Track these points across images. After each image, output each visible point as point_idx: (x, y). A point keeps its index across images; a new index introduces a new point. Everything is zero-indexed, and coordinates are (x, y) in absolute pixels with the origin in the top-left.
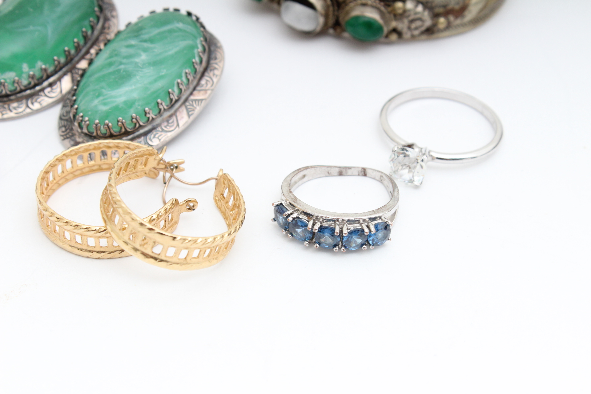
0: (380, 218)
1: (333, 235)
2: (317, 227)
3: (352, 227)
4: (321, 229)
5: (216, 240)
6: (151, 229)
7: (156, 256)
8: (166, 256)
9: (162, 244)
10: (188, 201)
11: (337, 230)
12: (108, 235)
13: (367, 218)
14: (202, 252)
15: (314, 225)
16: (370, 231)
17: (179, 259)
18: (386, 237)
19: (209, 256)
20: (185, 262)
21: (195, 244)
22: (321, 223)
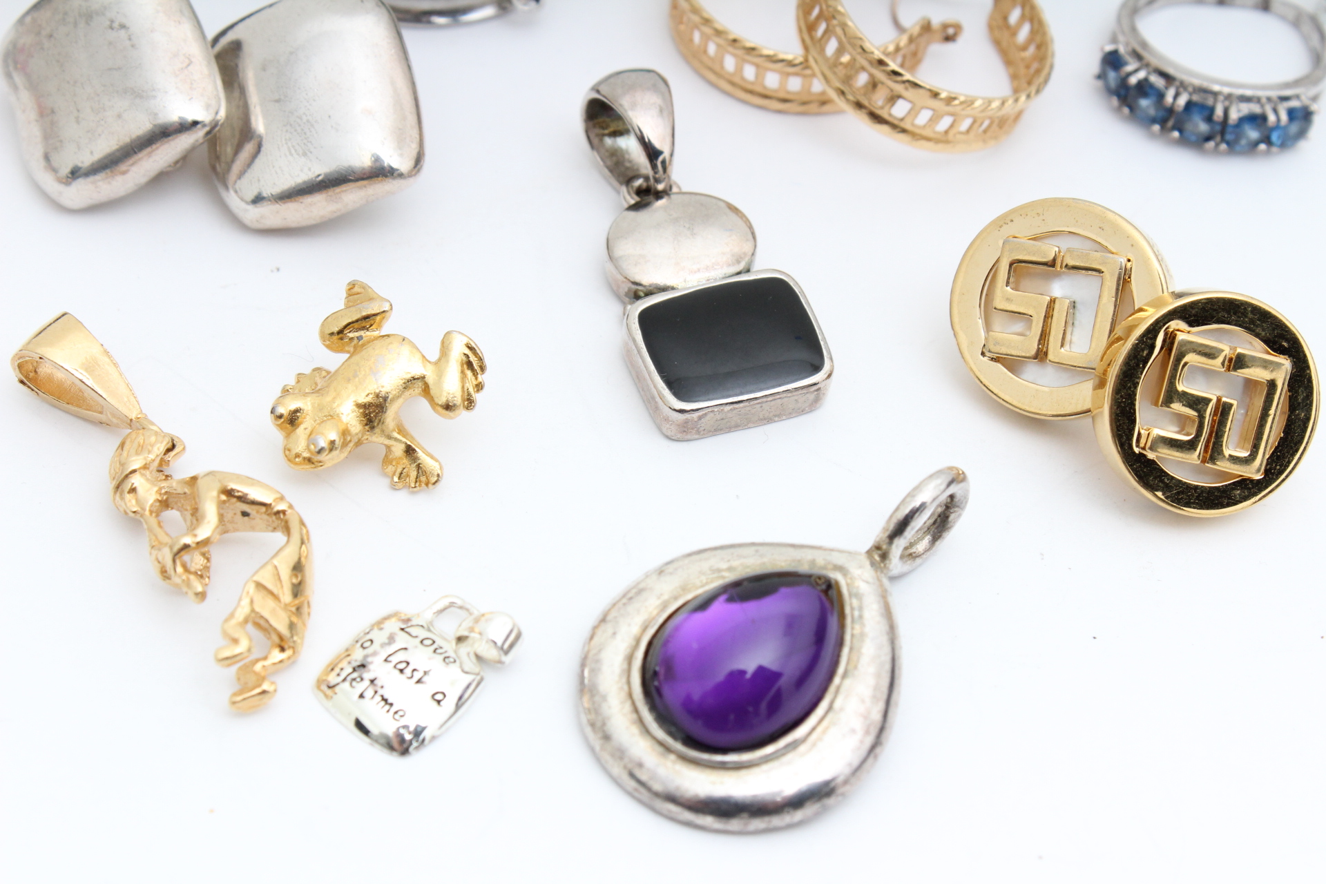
0: (1297, 97)
1: (1209, 119)
2: (1182, 101)
3: (1246, 109)
4: (1189, 105)
5: (1007, 105)
6: (895, 73)
7: (896, 122)
8: (913, 125)
9: (910, 102)
10: (945, 26)
11: (1219, 112)
12: (808, 72)
13: (1274, 94)
14: (976, 125)
15: (1176, 96)
16: (1278, 120)
17: (935, 133)
18: (1302, 134)
19: (985, 131)
20: (944, 140)
21: (969, 108)
22: (1191, 94)
